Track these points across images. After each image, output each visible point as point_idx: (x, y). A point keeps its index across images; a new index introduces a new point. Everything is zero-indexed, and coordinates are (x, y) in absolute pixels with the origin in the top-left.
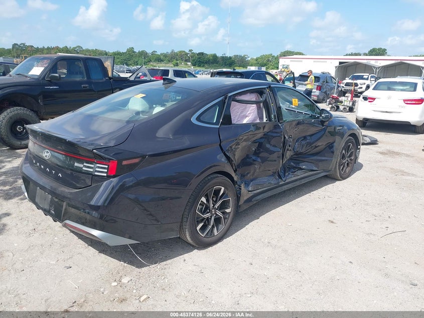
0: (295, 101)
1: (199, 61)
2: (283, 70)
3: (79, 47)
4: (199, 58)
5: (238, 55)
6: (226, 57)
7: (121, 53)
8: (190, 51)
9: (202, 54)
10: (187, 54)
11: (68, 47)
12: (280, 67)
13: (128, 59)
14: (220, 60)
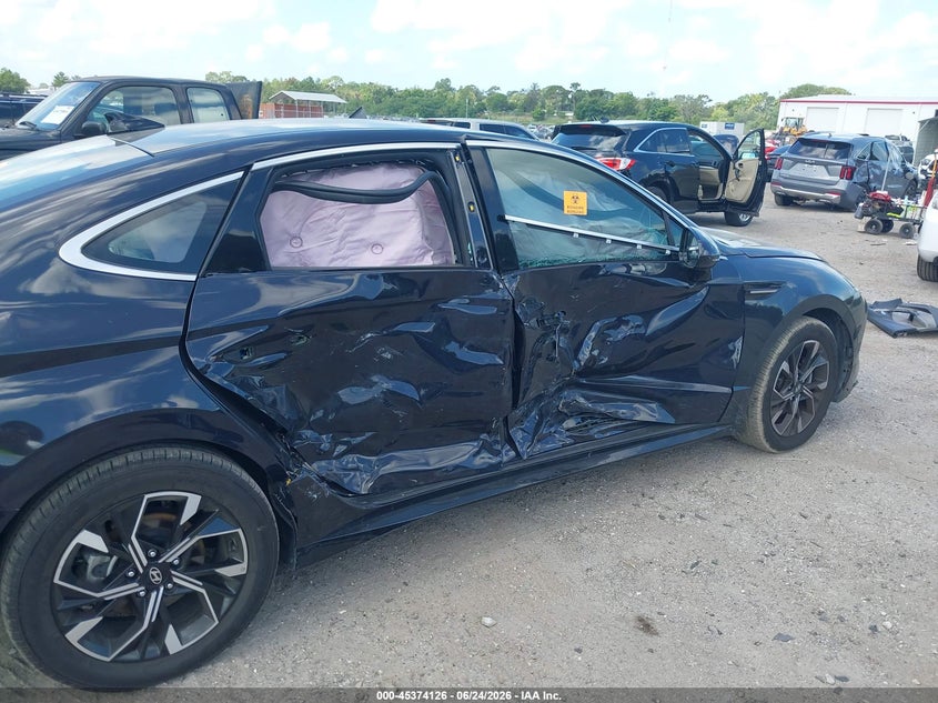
0: (575, 199)
1: (593, 109)
2: (786, 130)
3: (335, 77)
4: (594, 102)
5: (684, 97)
6: (655, 100)
7: (421, 92)
8: (575, 85)
9: (601, 93)
10: (566, 93)
11: (315, 80)
12: (781, 124)
13: (436, 104)
14: (641, 107)
